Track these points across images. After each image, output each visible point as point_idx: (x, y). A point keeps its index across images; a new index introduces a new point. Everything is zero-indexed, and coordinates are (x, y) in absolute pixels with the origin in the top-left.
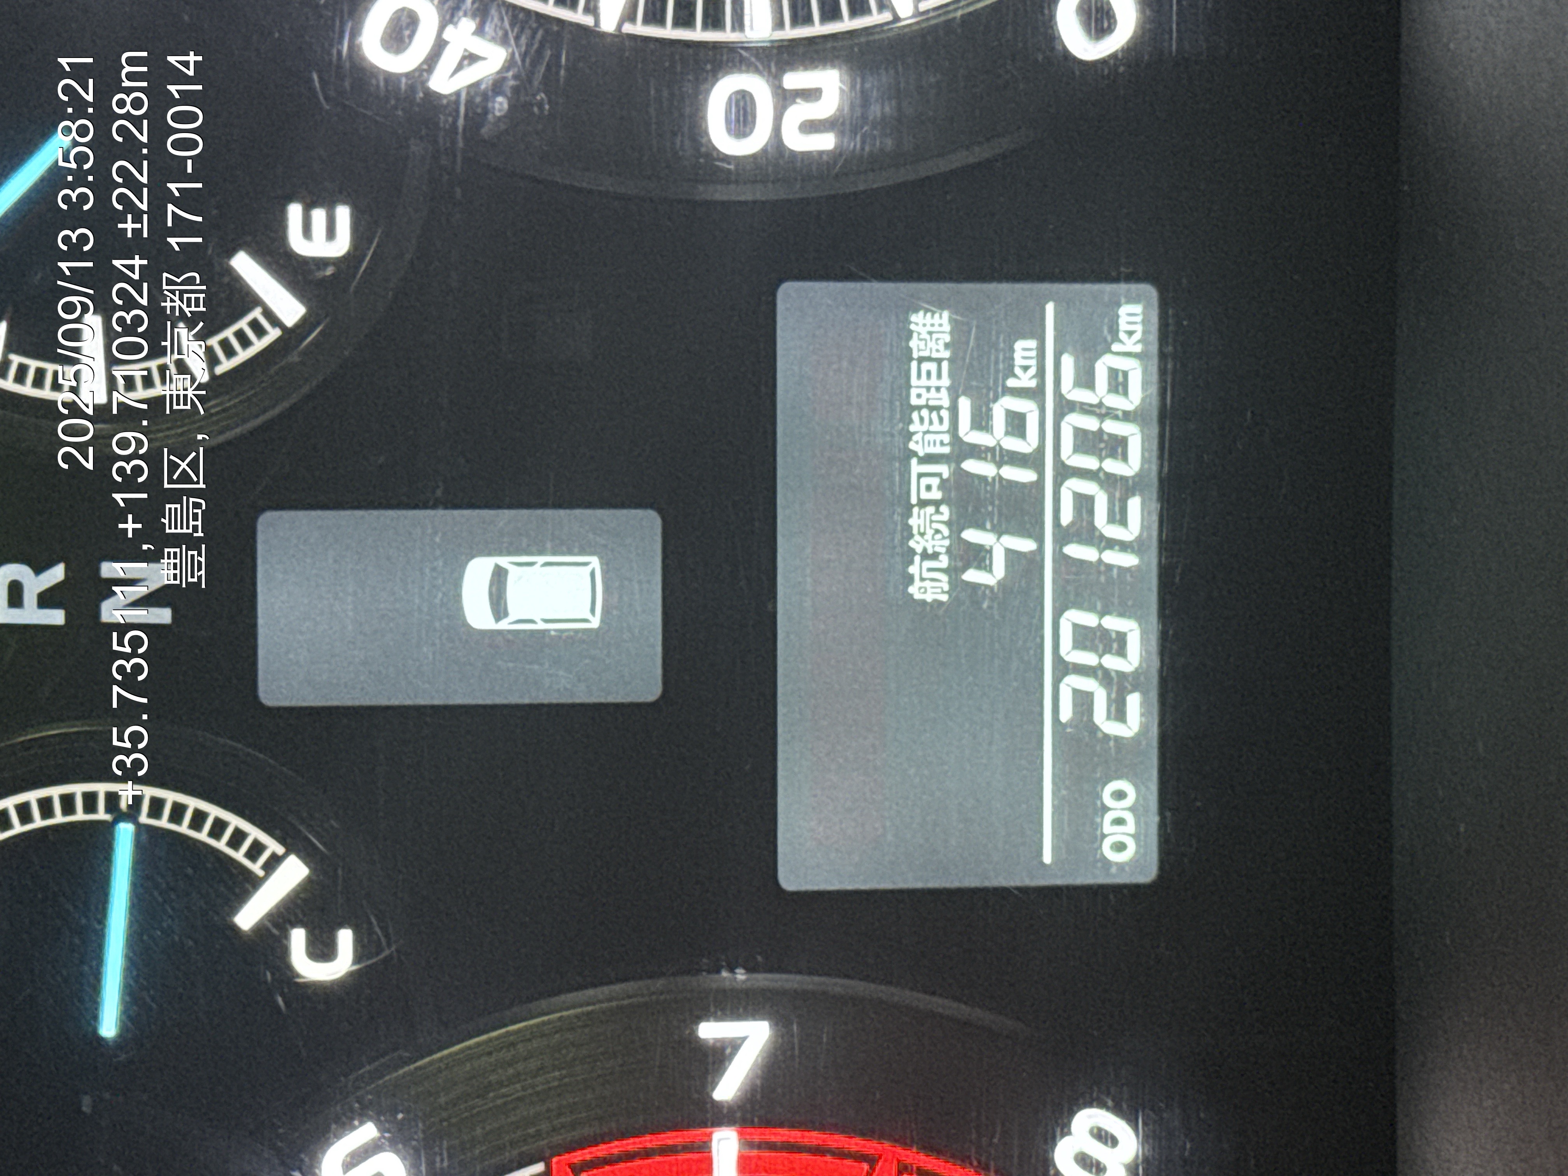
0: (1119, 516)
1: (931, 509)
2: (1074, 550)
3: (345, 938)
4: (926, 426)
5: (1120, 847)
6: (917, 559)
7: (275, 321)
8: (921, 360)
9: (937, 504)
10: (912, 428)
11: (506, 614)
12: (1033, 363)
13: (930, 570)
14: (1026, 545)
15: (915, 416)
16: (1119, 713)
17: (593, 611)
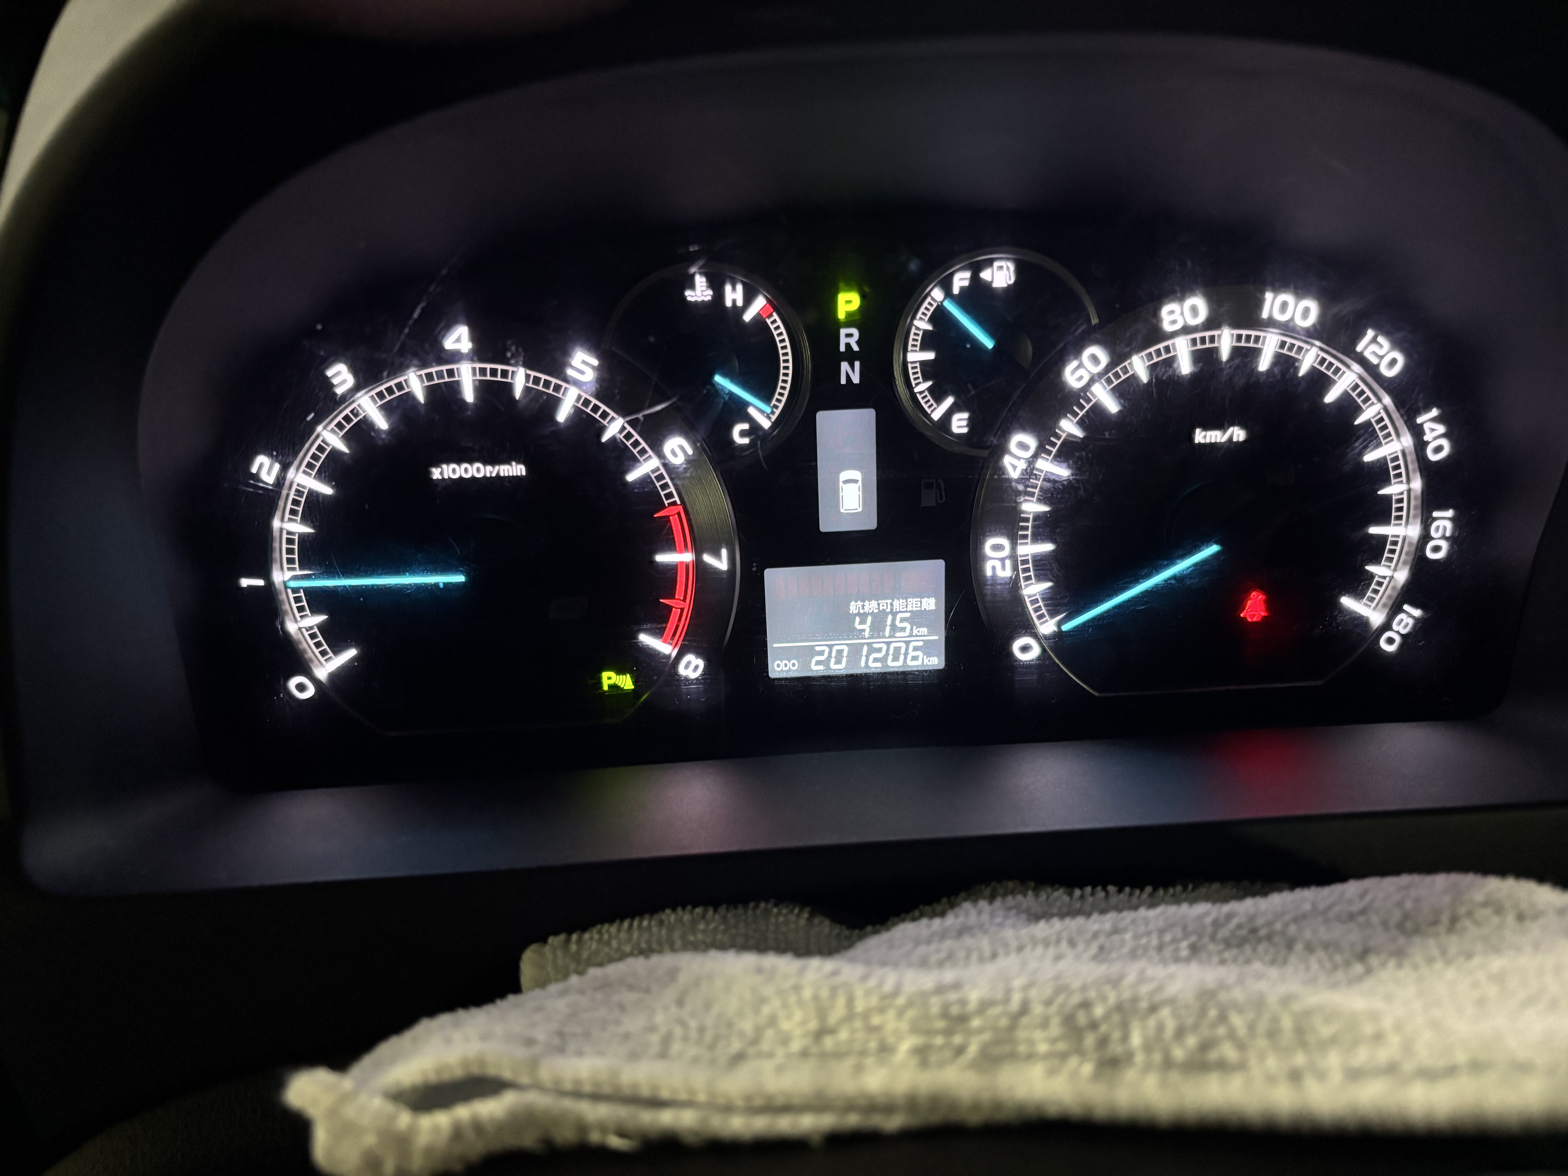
0: (876, 660)
1: (877, 607)
2: (865, 648)
3: (746, 441)
4: (901, 604)
5: (778, 666)
6: (862, 603)
7: (932, 411)
8: (921, 602)
9: (879, 608)
10: (901, 600)
11: (844, 484)
12: (920, 634)
13: (859, 607)
14: (867, 634)
15: (904, 601)
16: (818, 663)
17: (845, 510)
